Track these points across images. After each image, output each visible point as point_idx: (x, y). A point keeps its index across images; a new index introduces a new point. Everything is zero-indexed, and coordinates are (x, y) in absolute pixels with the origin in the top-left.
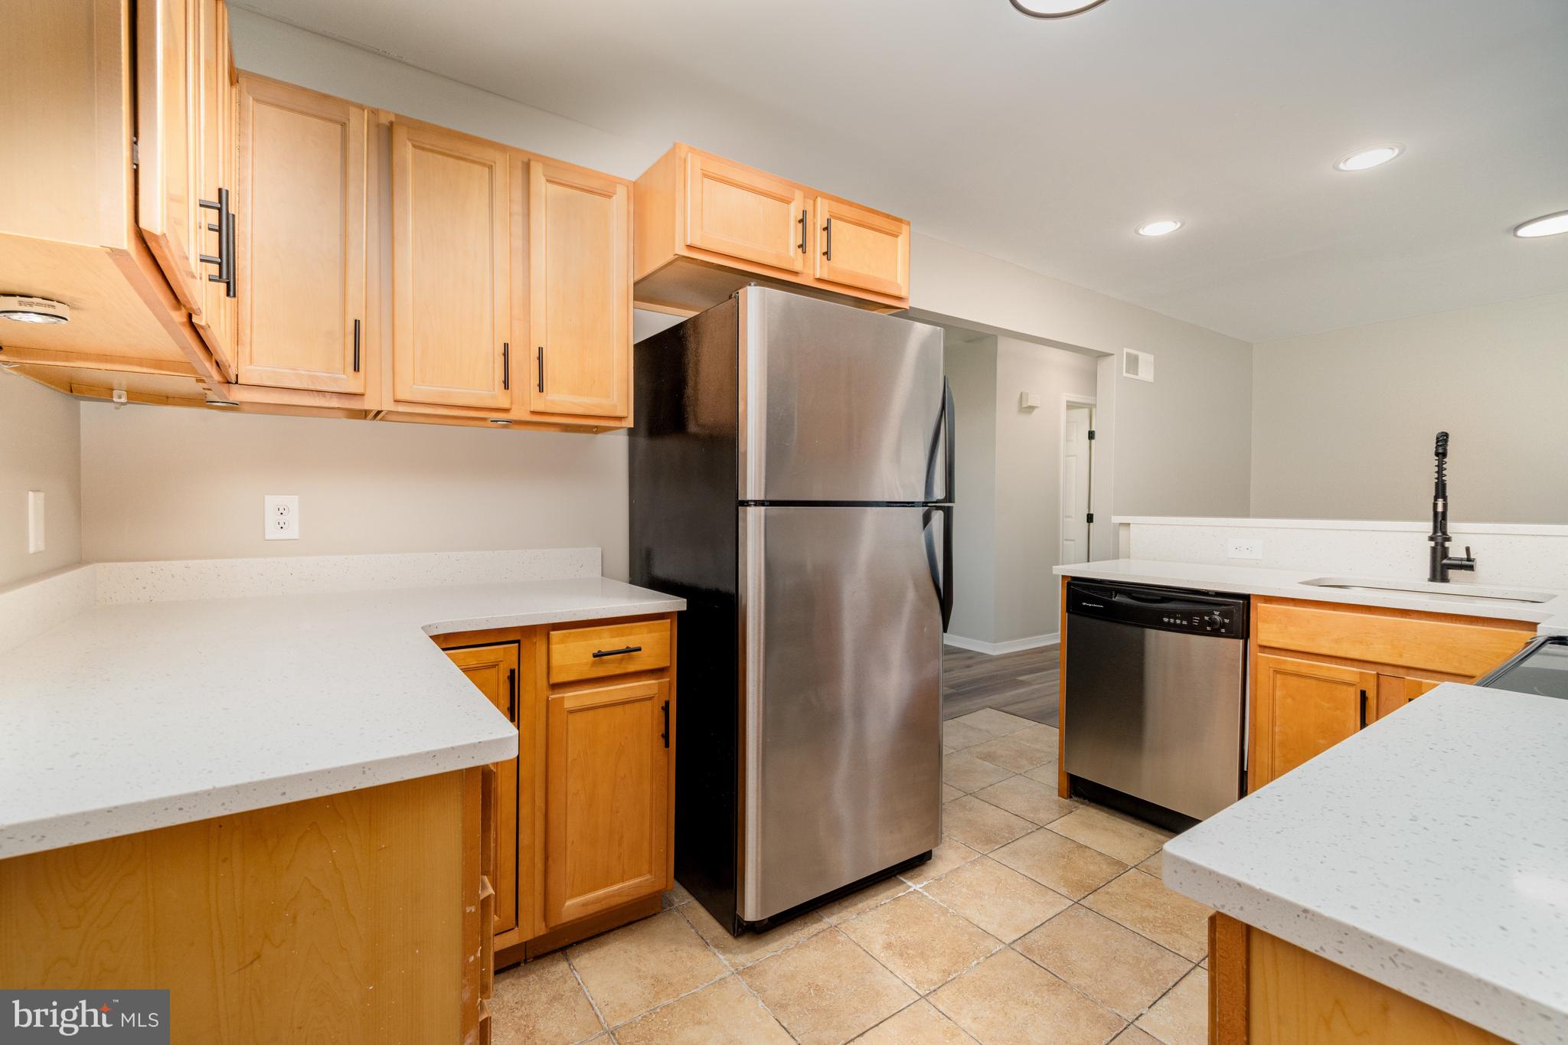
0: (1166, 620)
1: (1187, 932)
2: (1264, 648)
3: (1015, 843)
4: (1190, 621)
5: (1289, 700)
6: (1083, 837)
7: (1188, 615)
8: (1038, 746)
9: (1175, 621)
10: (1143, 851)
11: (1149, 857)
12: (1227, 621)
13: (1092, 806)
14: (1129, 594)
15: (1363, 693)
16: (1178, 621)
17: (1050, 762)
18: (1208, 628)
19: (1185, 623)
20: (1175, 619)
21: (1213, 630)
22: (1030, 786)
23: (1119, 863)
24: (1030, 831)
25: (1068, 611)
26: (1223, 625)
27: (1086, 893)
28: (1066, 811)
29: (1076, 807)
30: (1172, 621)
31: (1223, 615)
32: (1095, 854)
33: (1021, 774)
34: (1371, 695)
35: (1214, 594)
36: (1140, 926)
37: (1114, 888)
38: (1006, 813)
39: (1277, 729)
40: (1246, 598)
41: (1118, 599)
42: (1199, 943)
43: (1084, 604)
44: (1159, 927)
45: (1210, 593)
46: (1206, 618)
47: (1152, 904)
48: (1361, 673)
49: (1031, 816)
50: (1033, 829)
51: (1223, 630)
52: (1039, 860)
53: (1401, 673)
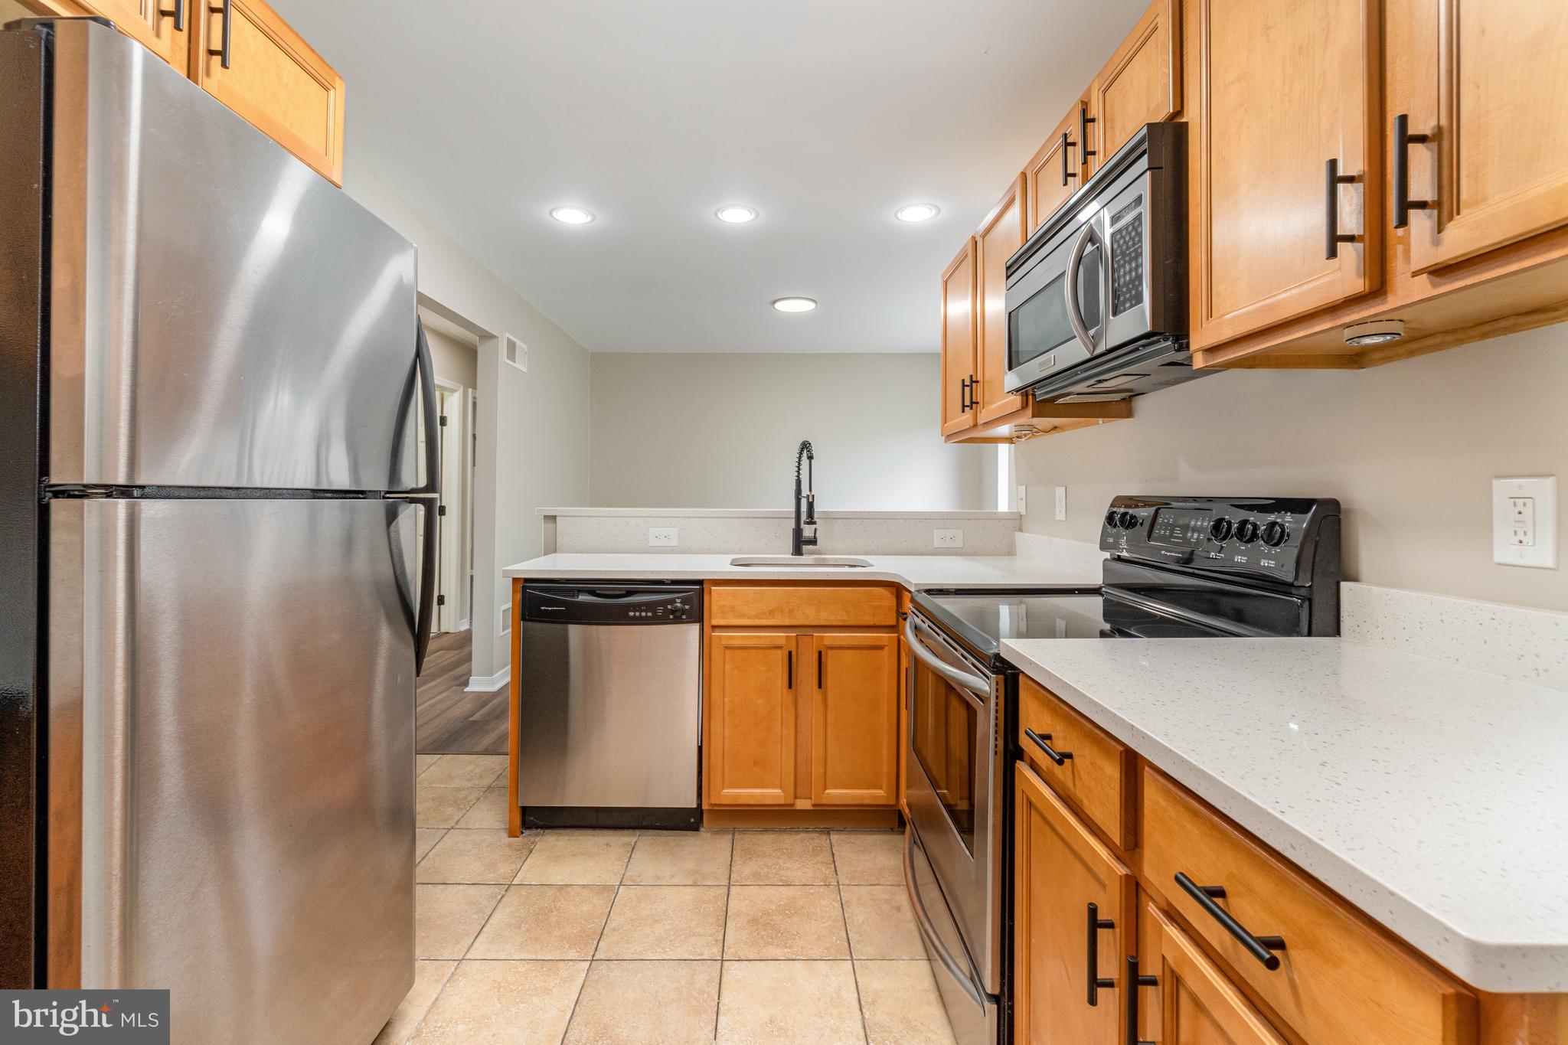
0: (631, 614)
1: (697, 931)
2: (714, 627)
3: (491, 921)
4: (654, 612)
5: (736, 671)
6: (558, 875)
7: (651, 606)
8: (455, 784)
9: (640, 615)
10: (618, 863)
11: (627, 867)
12: (687, 607)
13: (549, 834)
14: (593, 593)
15: (790, 653)
16: (643, 614)
17: (479, 799)
18: (671, 617)
19: (650, 614)
20: (641, 611)
21: (675, 617)
22: (471, 838)
23: (605, 888)
24: (500, 897)
25: (523, 619)
26: (683, 612)
27: (595, 943)
28: (525, 852)
29: (533, 843)
30: (637, 614)
31: (683, 602)
32: (579, 889)
33: (452, 828)
34: (794, 654)
35: (669, 582)
36: (660, 950)
37: (617, 920)
38: (461, 887)
39: (726, 700)
40: (700, 582)
41: (583, 598)
42: (711, 936)
43: (543, 608)
44: (675, 939)
45: (667, 582)
46: (669, 607)
47: (656, 918)
48: (787, 637)
49: (490, 877)
50: (503, 893)
51: (684, 617)
52: (528, 930)
53: (809, 632)
